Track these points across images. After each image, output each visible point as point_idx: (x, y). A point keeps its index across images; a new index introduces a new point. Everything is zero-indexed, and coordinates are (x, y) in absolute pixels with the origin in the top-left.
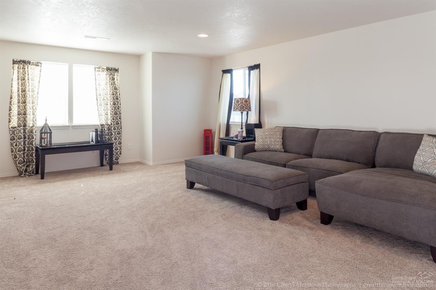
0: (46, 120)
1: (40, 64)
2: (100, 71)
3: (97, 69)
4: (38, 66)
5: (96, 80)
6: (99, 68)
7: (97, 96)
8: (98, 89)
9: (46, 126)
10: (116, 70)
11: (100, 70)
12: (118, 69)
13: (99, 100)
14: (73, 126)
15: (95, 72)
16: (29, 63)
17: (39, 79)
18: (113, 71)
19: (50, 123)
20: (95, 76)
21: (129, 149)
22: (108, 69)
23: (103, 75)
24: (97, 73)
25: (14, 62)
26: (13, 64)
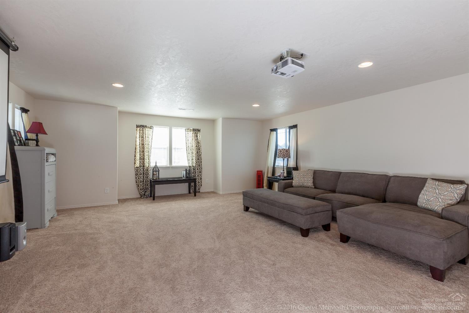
0: (156, 163)
3: (187, 130)
4: (151, 128)
5: (186, 137)
7: (187, 148)
8: (188, 143)
9: (156, 167)
10: (199, 130)
11: (189, 130)
12: (200, 130)
14: (172, 167)
16: (146, 127)
17: (152, 137)
18: (197, 131)
19: (159, 165)
20: (186, 134)
22: (194, 130)
23: (191, 134)
24: (187, 132)
25: (137, 126)
26: (137, 127)
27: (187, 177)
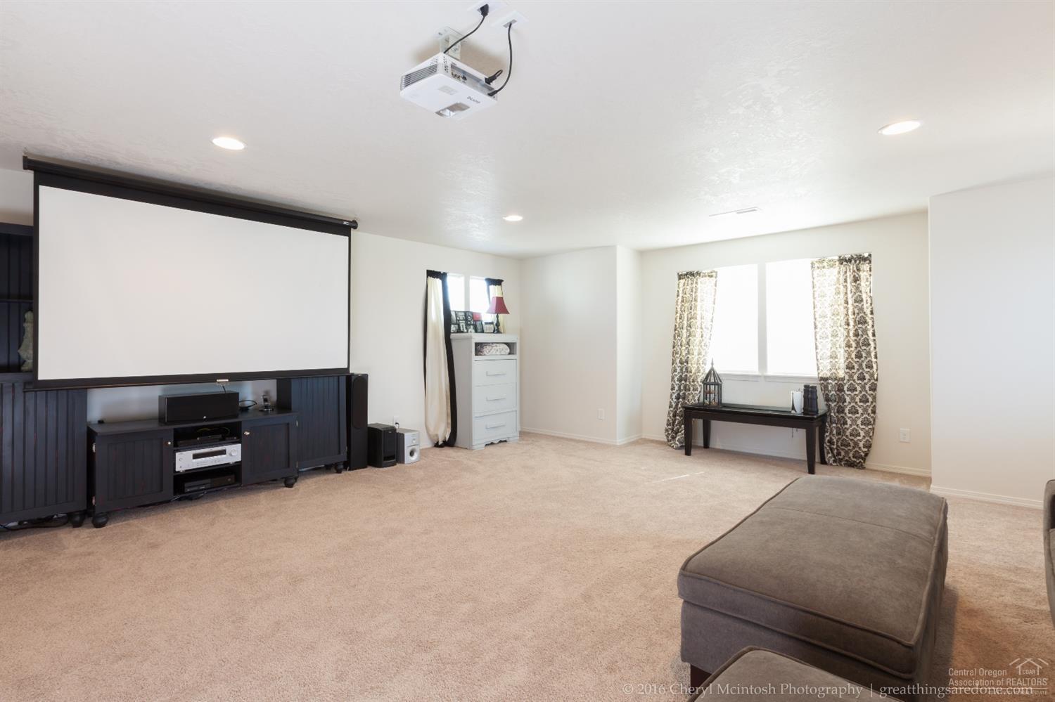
0: (712, 364)
1: (714, 274)
2: (824, 267)
3: (817, 265)
4: (712, 276)
5: (814, 287)
6: (821, 261)
7: (815, 319)
8: (818, 305)
9: (712, 373)
10: (867, 260)
11: (825, 264)
12: (870, 255)
13: (819, 326)
14: (766, 377)
15: (813, 271)
16: (698, 273)
17: (713, 298)
18: (855, 261)
19: (719, 370)
20: (813, 278)
21: (902, 440)
22: (842, 261)
23: (833, 276)
24: (817, 272)
25: (680, 277)
26: (680, 279)
27: (806, 410)
